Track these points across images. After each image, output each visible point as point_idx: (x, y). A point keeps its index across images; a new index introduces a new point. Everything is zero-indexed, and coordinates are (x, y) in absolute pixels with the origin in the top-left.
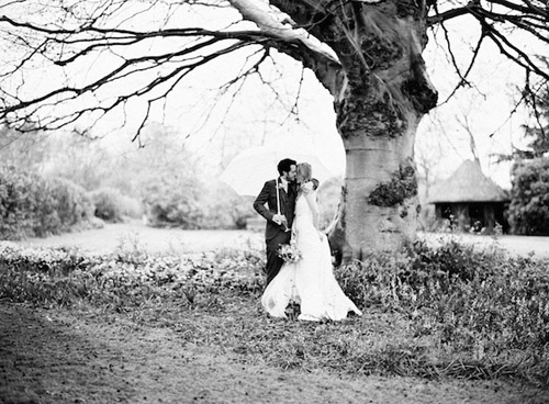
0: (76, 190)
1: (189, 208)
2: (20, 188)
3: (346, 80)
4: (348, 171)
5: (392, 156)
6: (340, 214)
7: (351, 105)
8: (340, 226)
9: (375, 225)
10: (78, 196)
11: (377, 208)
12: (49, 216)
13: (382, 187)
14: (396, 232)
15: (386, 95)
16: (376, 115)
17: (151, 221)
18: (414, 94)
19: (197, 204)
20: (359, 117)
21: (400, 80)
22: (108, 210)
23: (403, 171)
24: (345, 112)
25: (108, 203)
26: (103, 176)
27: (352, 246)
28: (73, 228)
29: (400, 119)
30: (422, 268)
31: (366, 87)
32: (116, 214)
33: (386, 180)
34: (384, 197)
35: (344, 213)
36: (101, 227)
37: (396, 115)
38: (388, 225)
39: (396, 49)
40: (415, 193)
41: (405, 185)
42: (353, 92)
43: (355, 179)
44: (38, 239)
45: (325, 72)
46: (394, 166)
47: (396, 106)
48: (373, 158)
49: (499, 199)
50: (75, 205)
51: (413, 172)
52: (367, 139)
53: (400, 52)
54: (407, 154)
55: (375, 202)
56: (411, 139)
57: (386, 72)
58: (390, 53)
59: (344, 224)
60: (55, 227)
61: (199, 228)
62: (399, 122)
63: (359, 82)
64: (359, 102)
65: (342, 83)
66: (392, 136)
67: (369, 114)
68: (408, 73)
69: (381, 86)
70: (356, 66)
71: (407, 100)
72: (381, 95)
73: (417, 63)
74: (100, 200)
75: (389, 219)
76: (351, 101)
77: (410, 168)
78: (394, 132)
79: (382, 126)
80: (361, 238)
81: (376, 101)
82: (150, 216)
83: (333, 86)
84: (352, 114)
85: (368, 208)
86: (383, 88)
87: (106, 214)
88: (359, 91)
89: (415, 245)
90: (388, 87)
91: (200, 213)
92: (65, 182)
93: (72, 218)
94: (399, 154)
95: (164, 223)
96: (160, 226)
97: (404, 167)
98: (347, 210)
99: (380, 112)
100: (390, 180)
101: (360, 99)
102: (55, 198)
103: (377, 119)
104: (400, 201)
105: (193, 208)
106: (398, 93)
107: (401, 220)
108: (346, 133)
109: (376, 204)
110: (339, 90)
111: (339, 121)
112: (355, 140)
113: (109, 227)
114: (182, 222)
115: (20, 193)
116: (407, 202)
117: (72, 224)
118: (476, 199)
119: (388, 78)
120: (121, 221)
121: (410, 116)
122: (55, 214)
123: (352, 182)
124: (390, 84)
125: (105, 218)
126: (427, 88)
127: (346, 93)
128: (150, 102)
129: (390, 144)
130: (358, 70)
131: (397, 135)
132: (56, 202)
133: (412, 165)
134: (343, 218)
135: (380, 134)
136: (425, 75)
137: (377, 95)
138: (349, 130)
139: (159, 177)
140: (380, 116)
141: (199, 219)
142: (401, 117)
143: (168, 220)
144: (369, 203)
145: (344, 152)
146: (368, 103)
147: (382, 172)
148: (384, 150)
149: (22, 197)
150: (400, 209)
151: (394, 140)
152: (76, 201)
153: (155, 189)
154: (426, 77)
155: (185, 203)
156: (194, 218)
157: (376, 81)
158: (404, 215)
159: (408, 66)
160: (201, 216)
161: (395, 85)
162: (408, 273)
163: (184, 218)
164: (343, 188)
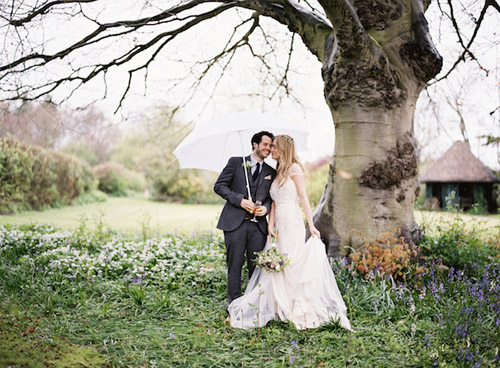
0: (78, 165)
1: (190, 184)
2: (15, 162)
3: (336, 41)
4: (337, 147)
5: (388, 130)
6: (327, 195)
7: (341, 70)
8: (327, 211)
9: (367, 210)
10: (81, 170)
11: (370, 191)
12: (49, 190)
13: (375, 166)
14: (392, 218)
15: (382, 59)
16: (371, 82)
17: (153, 194)
18: (415, 58)
19: (198, 180)
20: (351, 85)
21: (398, 42)
22: (111, 184)
23: (401, 148)
24: (334, 79)
25: (112, 177)
26: (113, 152)
27: (340, 234)
28: (74, 202)
29: (398, 87)
30: (422, 262)
31: (359, 49)
32: (120, 188)
33: (381, 157)
34: (379, 178)
35: (332, 196)
36: (103, 201)
37: (393, 82)
38: (383, 210)
39: (394, 7)
40: (414, 174)
41: (403, 164)
42: (344, 55)
43: (345, 156)
44: (35, 212)
45: (313, 35)
46: (390, 142)
47: (394, 72)
48: (366, 131)
49: (488, 180)
50: (77, 179)
51: (412, 150)
52: (359, 110)
53: (399, 10)
54: (406, 128)
55: (367, 184)
56: (410, 112)
57: (383, 33)
58: (388, 11)
59: (331, 208)
60: (54, 200)
61: (199, 203)
62: (397, 91)
63: (351, 43)
64: (351, 67)
65: (331, 47)
66: (389, 108)
67: (362, 80)
68: (408, 34)
69: (376, 49)
70: (347, 24)
71: (406, 65)
72: (376, 59)
73: (419, 24)
74: (104, 175)
75: (383, 204)
76: (341, 65)
77: (409, 145)
78: (391, 102)
79: (377, 95)
80: (350, 225)
81: (370, 66)
82: (153, 190)
83: (322, 52)
84: (342, 81)
85: (359, 190)
86: (379, 51)
87: (110, 187)
88: (350, 53)
89: (413, 233)
90: (384, 50)
91: (199, 188)
92: (67, 156)
93: (73, 191)
94: (396, 127)
95: (165, 197)
96: (161, 200)
97: (402, 143)
98: (335, 191)
99: (375, 78)
100: (385, 158)
101: (352, 63)
102: (55, 171)
103: (372, 87)
104: (397, 183)
105: (193, 184)
106: (397, 58)
107: (398, 205)
108: (334, 103)
109: (370, 186)
110: (329, 55)
111: (327, 90)
112: (346, 111)
113: (112, 201)
114: (182, 196)
115: (15, 167)
116: (404, 184)
117: (73, 197)
118: (467, 179)
119: (384, 40)
120: (125, 195)
121: (410, 84)
122: (54, 188)
123: (341, 160)
124: (387, 46)
125: (108, 191)
126: (430, 52)
127: (336, 57)
128: (130, 72)
129: (387, 117)
130: (350, 28)
131: (394, 106)
132: (55, 176)
133: (411, 141)
134: (330, 201)
135: (375, 104)
136: (428, 37)
137: (372, 59)
138: (338, 99)
139: (161, 154)
140: (375, 83)
141: (198, 194)
142: (399, 85)
143: (169, 195)
144: (361, 184)
145: (333, 126)
146: (361, 68)
147: (376, 149)
148: (379, 123)
149: (17, 170)
150: (397, 192)
151: (391, 112)
152: (77, 175)
153: (157, 165)
154: (429, 40)
155: (186, 178)
156: (194, 194)
157: (371, 43)
158: (401, 199)
159: (408, 26)
160: (201, 191)
161: (392, 49)
162: (404, 270)
163: (184, 193)
164: (331, 167)
